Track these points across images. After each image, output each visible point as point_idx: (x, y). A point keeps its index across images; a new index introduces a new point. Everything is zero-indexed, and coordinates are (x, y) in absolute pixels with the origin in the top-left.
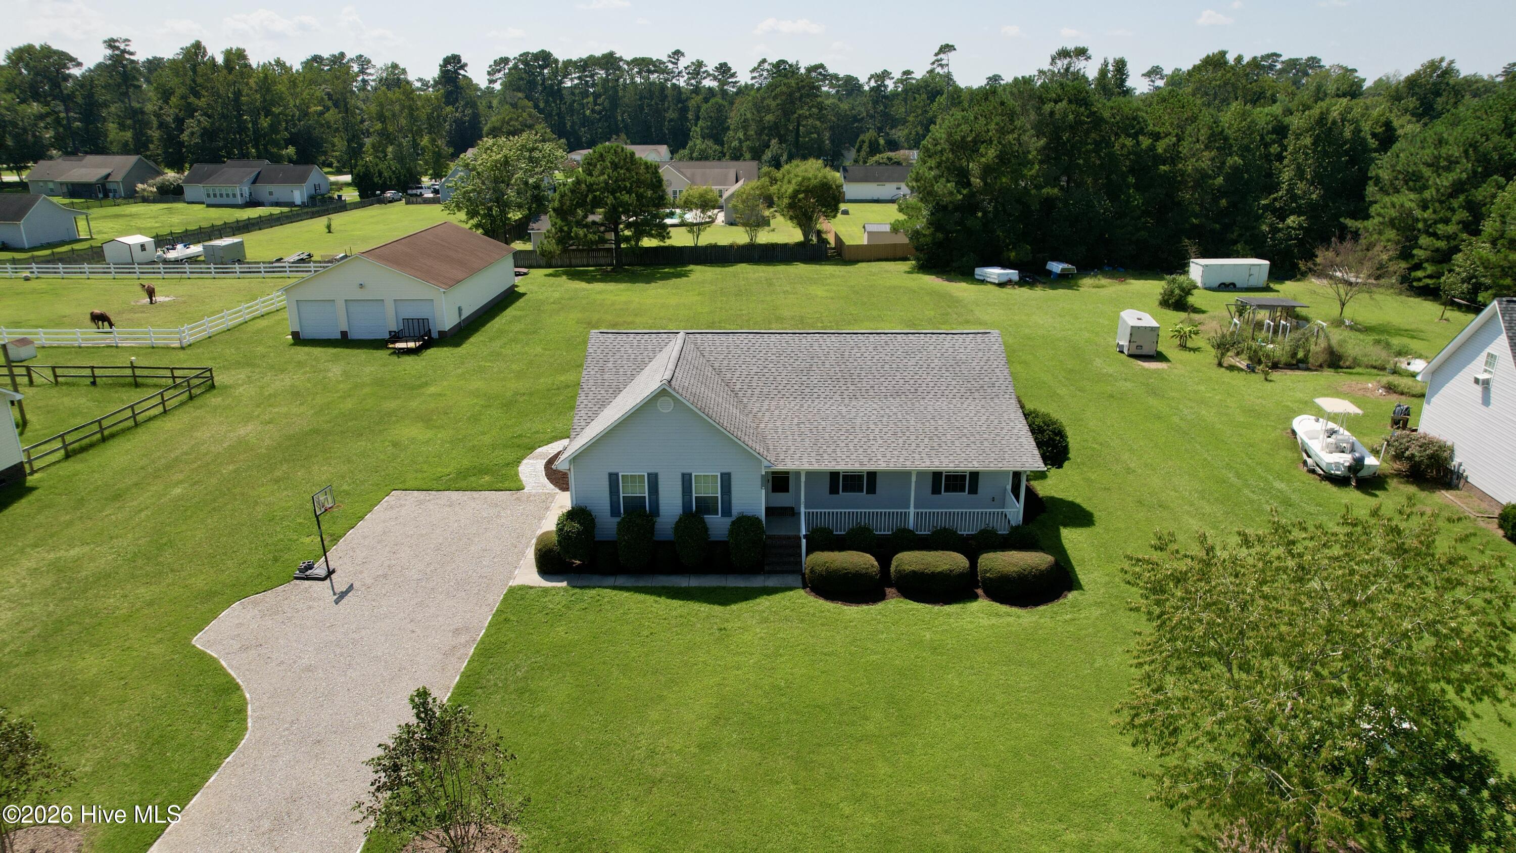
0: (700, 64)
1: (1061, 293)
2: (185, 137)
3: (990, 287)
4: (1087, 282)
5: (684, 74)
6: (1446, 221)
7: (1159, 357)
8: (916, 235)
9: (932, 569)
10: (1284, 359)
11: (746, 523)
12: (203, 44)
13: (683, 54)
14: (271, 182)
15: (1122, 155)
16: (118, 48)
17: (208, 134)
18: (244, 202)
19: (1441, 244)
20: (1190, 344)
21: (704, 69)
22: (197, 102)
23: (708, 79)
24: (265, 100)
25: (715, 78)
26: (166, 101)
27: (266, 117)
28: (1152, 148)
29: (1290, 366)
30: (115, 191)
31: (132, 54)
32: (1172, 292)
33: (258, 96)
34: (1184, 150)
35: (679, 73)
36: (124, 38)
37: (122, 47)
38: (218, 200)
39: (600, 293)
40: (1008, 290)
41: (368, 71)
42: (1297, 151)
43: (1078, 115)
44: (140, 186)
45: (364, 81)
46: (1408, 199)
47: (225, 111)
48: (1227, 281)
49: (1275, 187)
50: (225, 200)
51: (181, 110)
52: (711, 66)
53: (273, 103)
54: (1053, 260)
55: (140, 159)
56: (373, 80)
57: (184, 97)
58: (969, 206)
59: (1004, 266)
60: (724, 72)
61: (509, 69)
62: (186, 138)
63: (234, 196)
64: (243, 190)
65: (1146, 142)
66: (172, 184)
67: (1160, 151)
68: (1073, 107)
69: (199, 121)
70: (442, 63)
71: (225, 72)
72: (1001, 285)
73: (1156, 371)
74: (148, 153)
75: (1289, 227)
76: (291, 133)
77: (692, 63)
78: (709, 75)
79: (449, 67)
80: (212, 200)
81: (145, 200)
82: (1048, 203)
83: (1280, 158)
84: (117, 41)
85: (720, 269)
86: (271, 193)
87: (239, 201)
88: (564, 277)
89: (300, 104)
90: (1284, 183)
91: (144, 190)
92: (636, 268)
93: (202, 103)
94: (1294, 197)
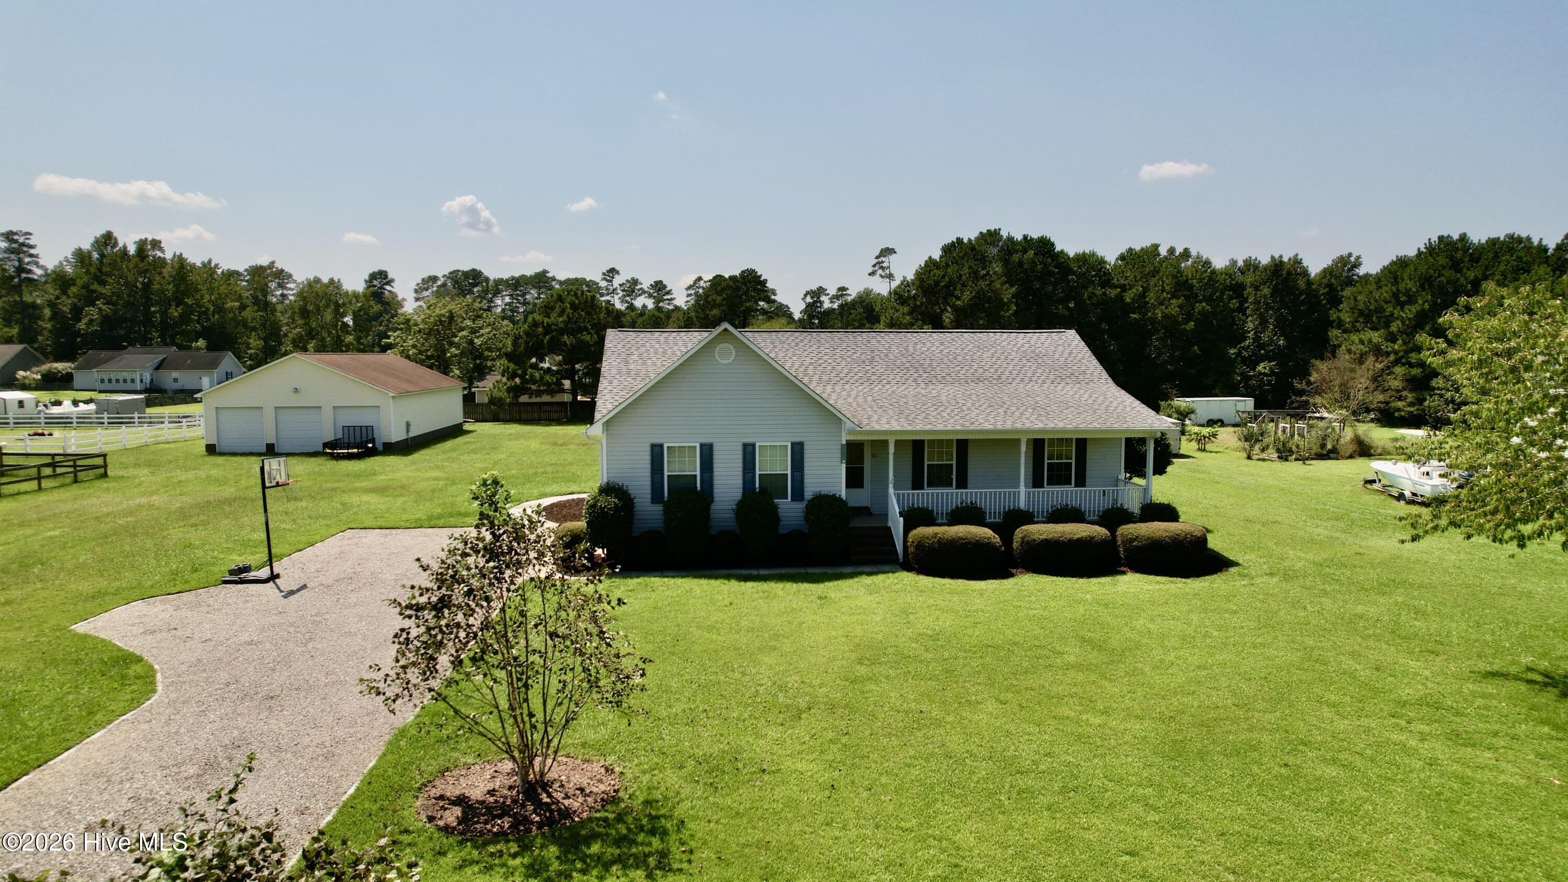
0: (635, 282)
2: (82, 325)
5: (619, 291)
7: (1182, 456)
9: (1069, 537)
10: (1314, 452)
11: (822, 505)
12: (115, 235)
13: (618, 273)
14: (177, 368)
15: (1092, 304)
16: (16, 241)
17: (107, 321)
18: (143, 388)
21: (639, 287)
22: (101, 289)
23: (643, 296)
24: (177, 291)
25: (650, 296)
26: (64, 292)
27: (177, 306)
28: (1120, 298)
31: (32, 247)
33: (171, 286)
34: (1151, 299)
35: (614, 290)
36: (24, 230)
37: (21, 240)
38: (113, 387)
41: (289, 286)
42: (1257, 302)
44: (21, 374)
45: (283, 295)
47: (132, 299)
48: (1215, 416)
49: (1241, 337)
50: (120, 387)
51: (80, 300)
52: (646, 283)
53: (187, 293)
55: (25, 348)
56: (293, 295)
57: (85, 286)
60: (659, 290)
61: (438, 287)
62: (84, 327)
63: (133, 381)
64: (144, 375)
66: (60, 372)
67: (1127, 300)
69: (100, 309)
70: (367, 278)
71: (137, 259)
74: (36, 345)
75: (1260, 373)
76: (203, 326)
77: (627, 281)
78: (644, 292)
79: (375, 282)
80: (106, 386)
81: (26, 387)
83: (1241, 310)
84: (16, 234)
86: (176, 380)
87: (138, 386)
89: (216, 299)
90: (1249, 332)
91: (25, 378)
93: (106, 290)
94: (1261, 346)
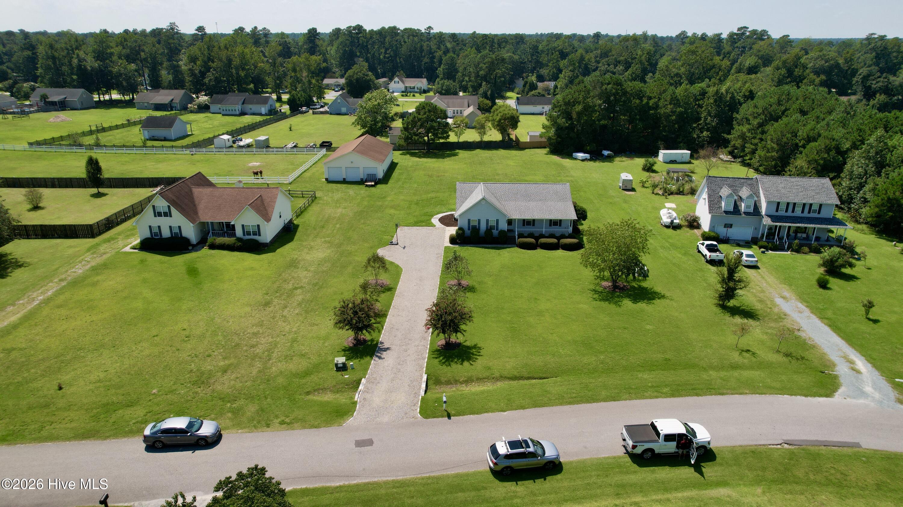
1: (606, 164)
3: (578, 161)
4: (618, 159)
7: (633, 190)
8: (549, 139)
9: (549, 243)
10: (675, 191)
11: (502, 232)
14: (251, 103)
15: (635, 106)
17: (218, 80)
19: (753, 147)
20: (645, 185)
22: (211, 64)
26: (195, 63)
27: (243, 71)
29: (677, 194)
30: (175, 107)
32: (647, 165)
34: (661, 104)
38: (228, 113)
39: (426, 163)
40: (586, 163)
41: (269, 36)
43: (617, 90)
44: (190, 105)
47: (225, 68)
48: (673, 159)
49: (700, 119)
50: (231, 113)
51: (203, 68)
54: (605, 150)
55: (183, 91)
57: (204, 61)
58: (571, 128)
59: (585, 153)
62: (207, 82)
63: (235, 110)
64: (238, 108)
65: (645, 101)
66: (203, 103)
67: (651, 105)
68: (615, 86)
69: (213, 74)
72: (583, 160)
73: (630, 195)
76: (252, 77)
77: (438, 33)
80: (225, 112)
81: (192, 112)
82: (604, 127)
83: (702, 107)
85: (469, 152)
86: (251, 109)
87: (238, 112)
88: (408, 155)
90: (703, 117)
92: (435, 151)
93: (214, 65)
94: (706, 124)
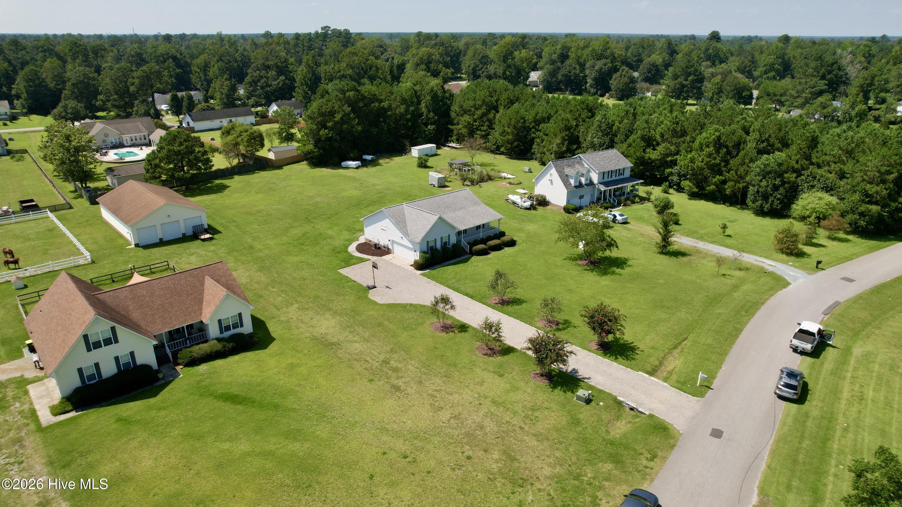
4: (381, 161)
6: (483, 126)
7: (445, 186)
9: (496, 244)
11: (456, 246)
19: (483, 133)
29: (480, 182)
32: (422, 162)
46: (467, 118)
48: (425, 154)
54: (367, 155)
59: (354, 161)
72: (357, 168)
75: (429, 129)
83: (419, 104)
90: (424, 113)
94: (429, 119)
